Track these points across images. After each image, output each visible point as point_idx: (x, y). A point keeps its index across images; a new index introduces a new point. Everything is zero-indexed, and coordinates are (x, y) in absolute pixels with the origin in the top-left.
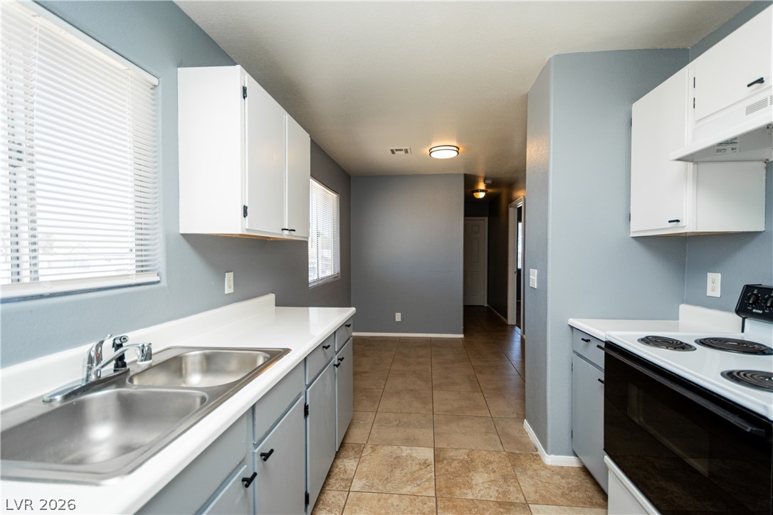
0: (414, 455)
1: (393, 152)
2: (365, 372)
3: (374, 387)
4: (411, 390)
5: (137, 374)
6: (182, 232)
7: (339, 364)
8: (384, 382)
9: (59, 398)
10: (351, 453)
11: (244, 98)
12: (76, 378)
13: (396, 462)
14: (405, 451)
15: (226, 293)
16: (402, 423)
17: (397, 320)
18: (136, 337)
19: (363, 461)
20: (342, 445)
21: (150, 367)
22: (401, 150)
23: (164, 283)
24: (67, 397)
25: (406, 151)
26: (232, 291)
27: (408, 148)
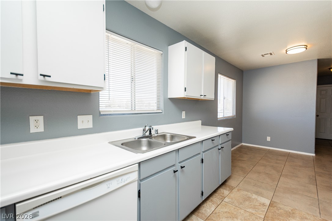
0: (258, 199)
1: (263, 56)
2: (244, 160)
3: (247, 167)
4: (267, 173)
5: (154, 137)
6: (168, 97)
7: (221, 149)
8: (253, 167)
9: (137, 139)
10: (227, 188)
11: (186, 51)
12: (141, 134)
13: (248, 199)
14: (254, 196)
15: (183, 118)
16: (256, 185)
17: (268, 140)
18: (155, 127)
19: (232, 193)
20: (224, 184)
21: (157, 136)
22: (268, 54)
23: (163, 113)
24: (138, 138)
25: (271, 54)
26: (184, 118)
27: (272, 52)
